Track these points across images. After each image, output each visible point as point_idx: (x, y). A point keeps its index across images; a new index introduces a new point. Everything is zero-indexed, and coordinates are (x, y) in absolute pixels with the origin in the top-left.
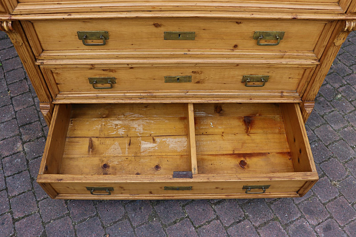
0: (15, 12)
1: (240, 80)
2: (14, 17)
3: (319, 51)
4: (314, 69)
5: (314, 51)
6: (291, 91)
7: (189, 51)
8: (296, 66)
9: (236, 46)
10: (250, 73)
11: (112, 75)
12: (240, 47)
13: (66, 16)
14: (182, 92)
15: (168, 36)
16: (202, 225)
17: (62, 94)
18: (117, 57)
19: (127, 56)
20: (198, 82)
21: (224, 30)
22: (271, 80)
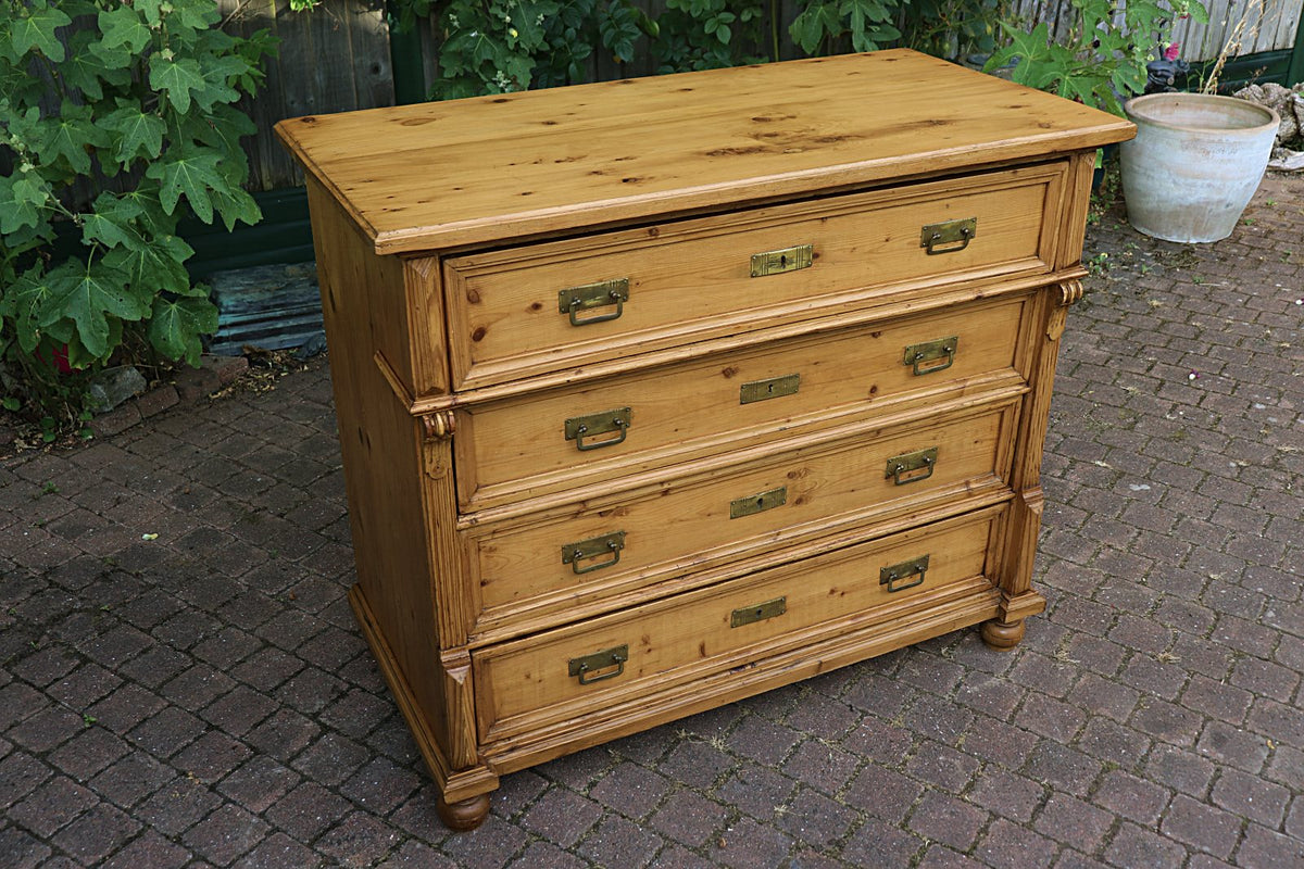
0: (465, 386)
1: (882, 474)
2: (462, 399)
3: (1023, 361)
4: (1020, 405)
5: (1013, 365)
6: (982, 477)
7: (789, 421)
8: (986, 407)
9: (874, 390)
10: (899, 450)
11: (618, 524)
12: (881, 390)
13: (572, 377)
14: (767, 536)
15: (750, 395)
16: (977, 843)
17: (489, 614)
18: (646, 470)
19: (664, 461)
20: (799, 501)
21: (851, 356)
22: (942, 457)
